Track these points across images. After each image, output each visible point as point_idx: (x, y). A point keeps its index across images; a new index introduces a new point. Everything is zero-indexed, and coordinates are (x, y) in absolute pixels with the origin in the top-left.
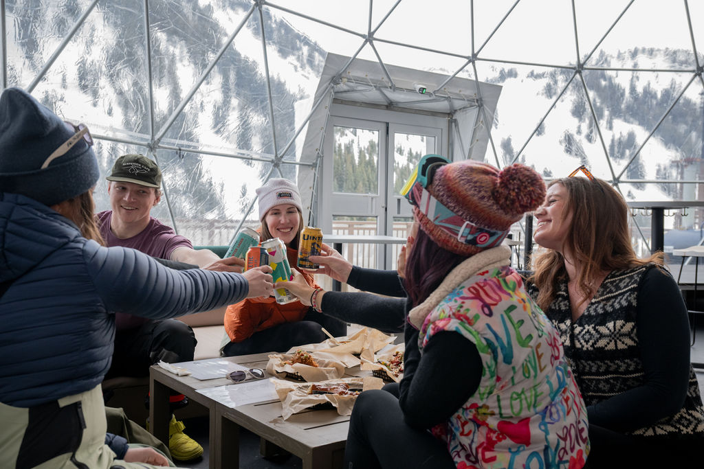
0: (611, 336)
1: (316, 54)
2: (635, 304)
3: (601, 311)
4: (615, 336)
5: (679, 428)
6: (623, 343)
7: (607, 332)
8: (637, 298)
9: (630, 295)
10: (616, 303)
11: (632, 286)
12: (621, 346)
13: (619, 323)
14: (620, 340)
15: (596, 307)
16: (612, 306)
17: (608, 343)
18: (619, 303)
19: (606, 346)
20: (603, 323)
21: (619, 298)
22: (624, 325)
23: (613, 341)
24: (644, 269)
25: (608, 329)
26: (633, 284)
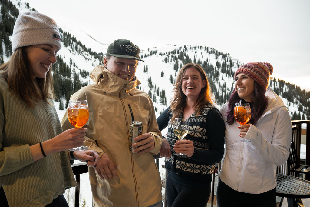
0: (193, 131)
1: (79, 46)
2: (205, 122)
3: (192, 121)
4: (195, 131)
5: (202, 172)
6: (197, 135)
7: (192, 129)
8: (207, 120)
9: (204, 118)
10: (198, 119)
11: (205, 114)
12: (196, 135)
13: (198, 127)
14: (196, 134)
15: (192, 119)
16: (197, 120)
17: (191, 133)
18: (200, 120)
19: (190, 134)
20: (192, 126)
21: (200, 118)
22: (199, 128)
23: (193, 133)
24: (211, 108)
25: (193, 128)
26: (206, 113)
